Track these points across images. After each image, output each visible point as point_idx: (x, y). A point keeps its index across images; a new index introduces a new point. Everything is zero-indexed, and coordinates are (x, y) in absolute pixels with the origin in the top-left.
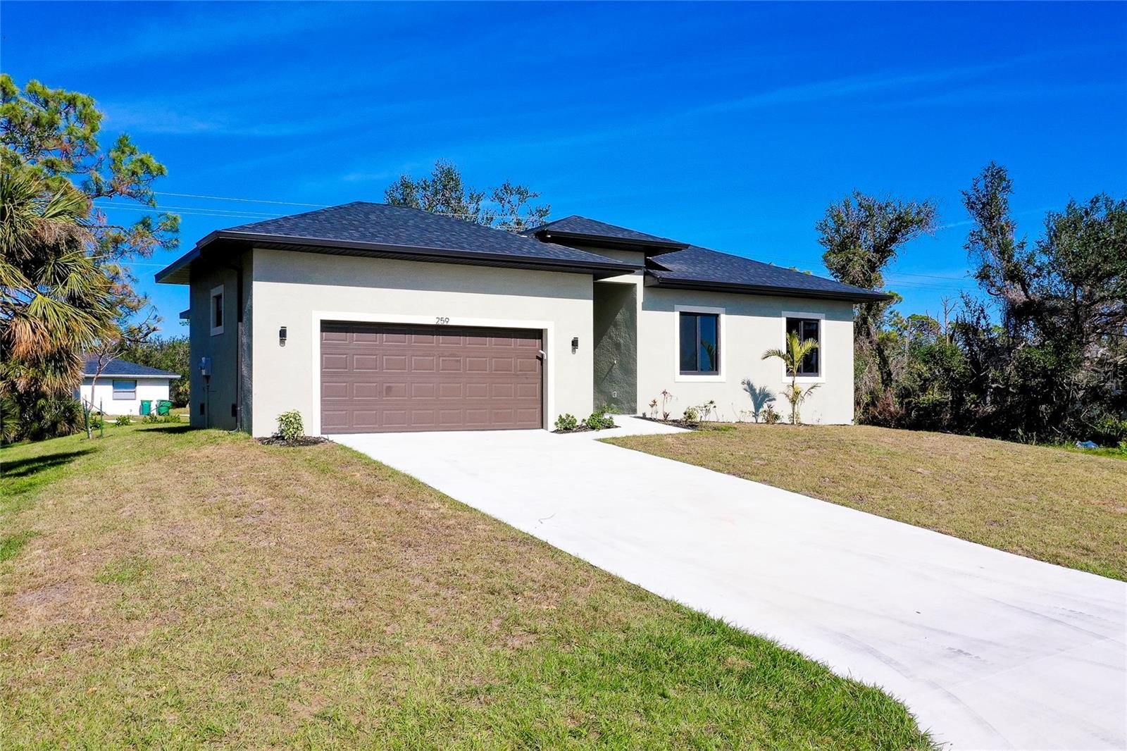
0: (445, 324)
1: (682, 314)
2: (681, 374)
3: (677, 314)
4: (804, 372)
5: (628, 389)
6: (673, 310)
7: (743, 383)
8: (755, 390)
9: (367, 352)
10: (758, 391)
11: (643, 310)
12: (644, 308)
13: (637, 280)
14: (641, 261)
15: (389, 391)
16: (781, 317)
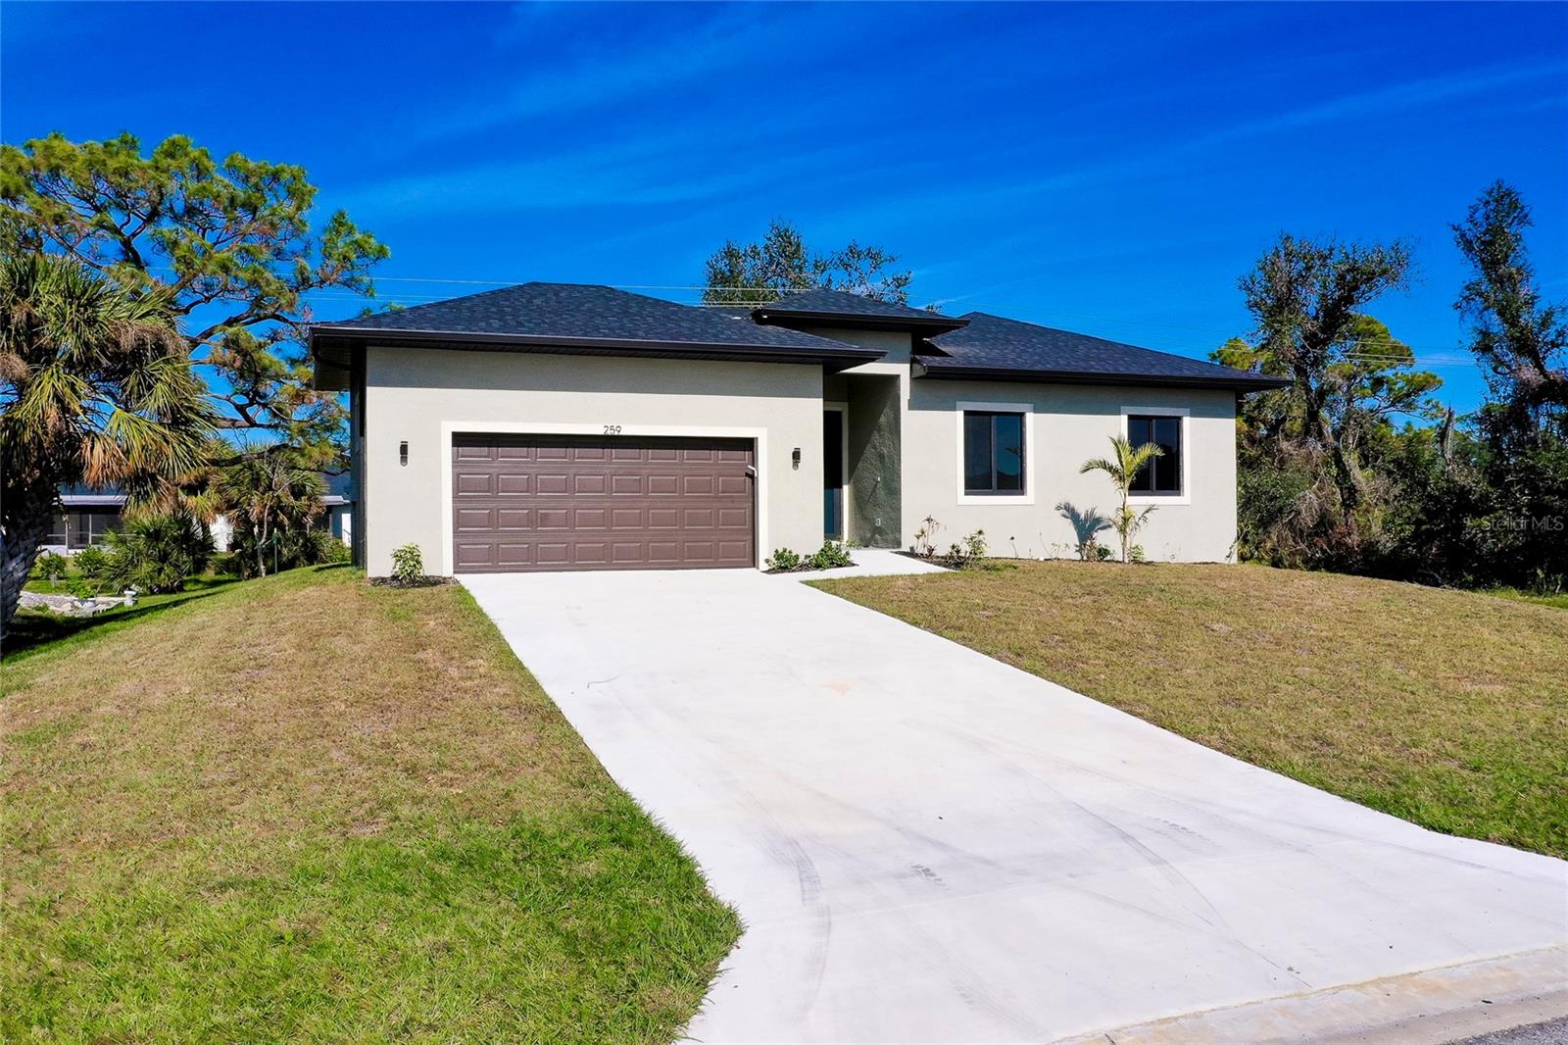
0: (616, 433)
1: (967, 413)
2: (966, 494)
3: (959, 416)
4: (1157, 489)
5: (892, 515)
6: (954, 409)
7: (1058, 508)
8: (1079, 515)
9: (516, 470)
10: (1082, 516)
11: (909, 409)
12: (912, 406)
13: (902, 370)
14: (905, 344)
15: (545, 520)
16: (1120, 414)
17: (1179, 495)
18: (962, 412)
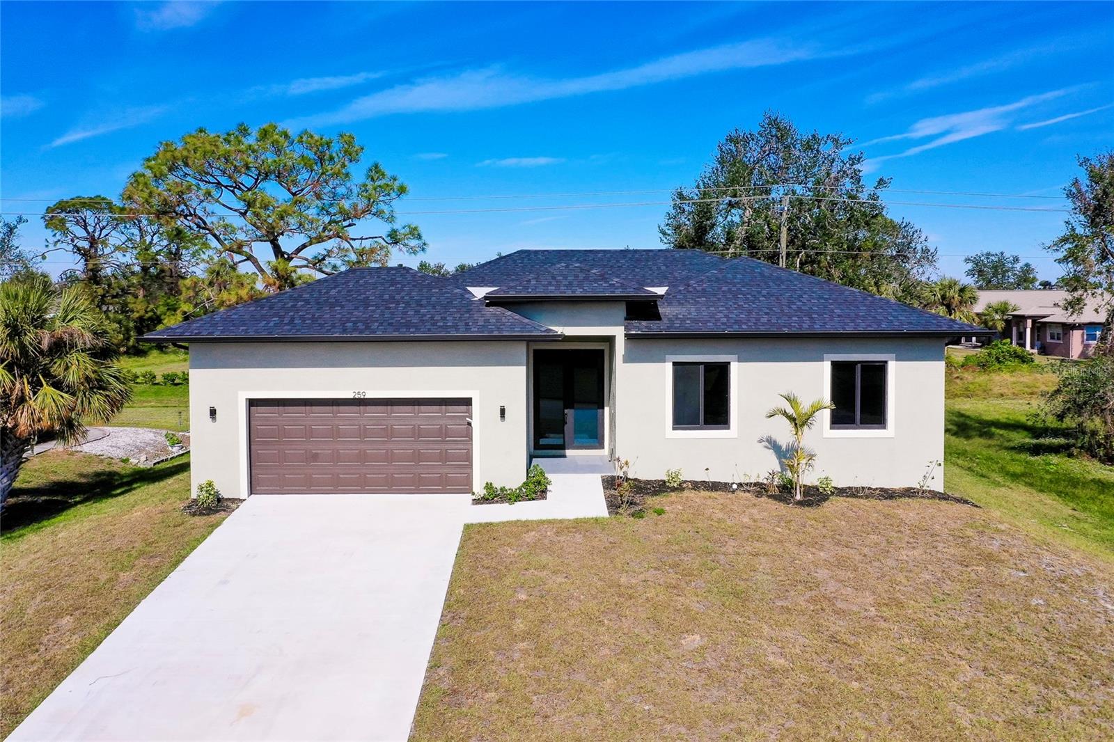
0: (362, 397)
1: (675, 364)
2: (674, 429)
3: (668, 367)
4: (861, 423)
6: (664, 361)
7: (760, 441)
8: (780, 447)
9: (296, 423)
10: (784, 448)
11: (624, 362)
12: (628, 359)
13: (618, 332)
14: (621, 311)
15: (315, 457)
16: (823, 361)
17: (885, 428)
18: (671, 364)
